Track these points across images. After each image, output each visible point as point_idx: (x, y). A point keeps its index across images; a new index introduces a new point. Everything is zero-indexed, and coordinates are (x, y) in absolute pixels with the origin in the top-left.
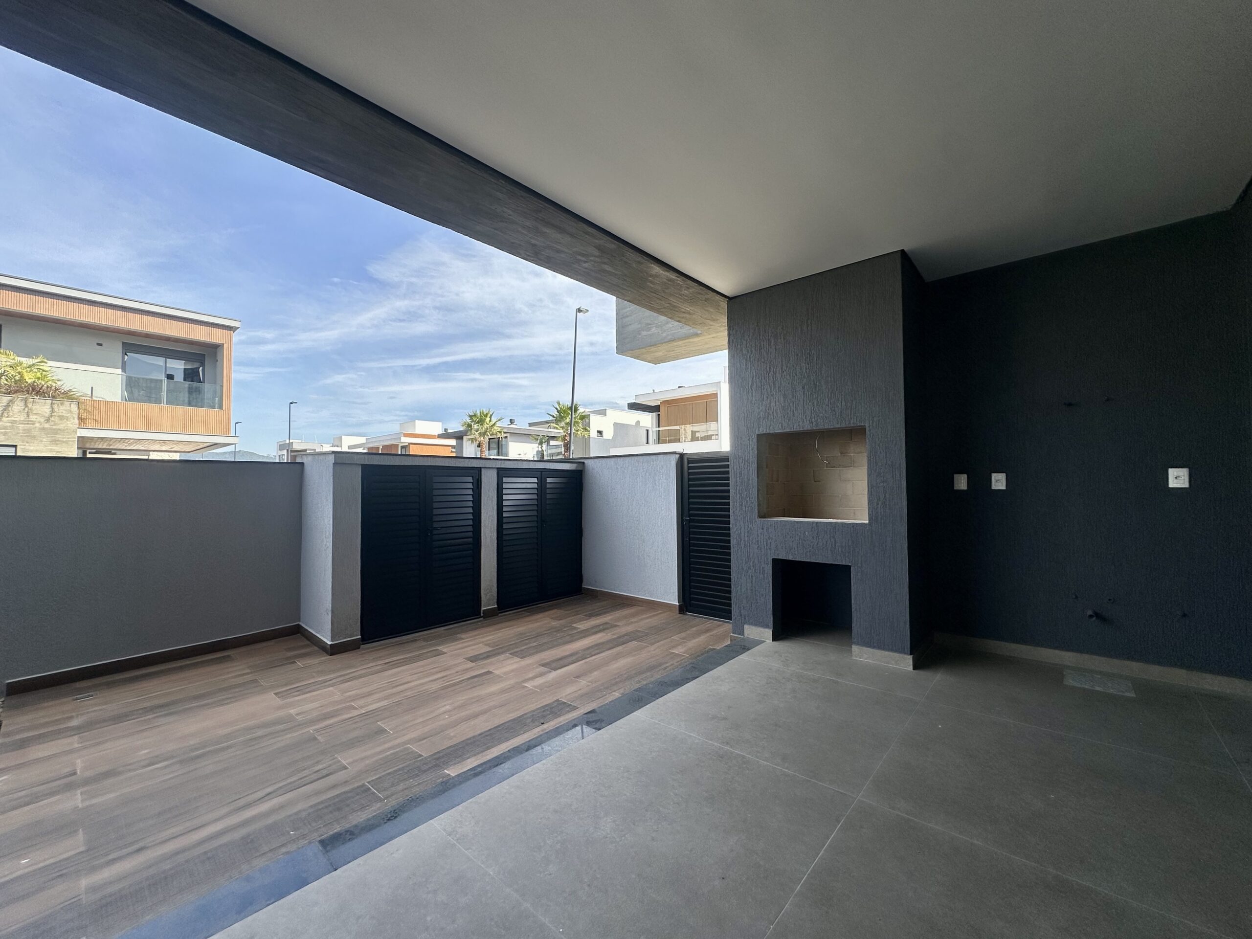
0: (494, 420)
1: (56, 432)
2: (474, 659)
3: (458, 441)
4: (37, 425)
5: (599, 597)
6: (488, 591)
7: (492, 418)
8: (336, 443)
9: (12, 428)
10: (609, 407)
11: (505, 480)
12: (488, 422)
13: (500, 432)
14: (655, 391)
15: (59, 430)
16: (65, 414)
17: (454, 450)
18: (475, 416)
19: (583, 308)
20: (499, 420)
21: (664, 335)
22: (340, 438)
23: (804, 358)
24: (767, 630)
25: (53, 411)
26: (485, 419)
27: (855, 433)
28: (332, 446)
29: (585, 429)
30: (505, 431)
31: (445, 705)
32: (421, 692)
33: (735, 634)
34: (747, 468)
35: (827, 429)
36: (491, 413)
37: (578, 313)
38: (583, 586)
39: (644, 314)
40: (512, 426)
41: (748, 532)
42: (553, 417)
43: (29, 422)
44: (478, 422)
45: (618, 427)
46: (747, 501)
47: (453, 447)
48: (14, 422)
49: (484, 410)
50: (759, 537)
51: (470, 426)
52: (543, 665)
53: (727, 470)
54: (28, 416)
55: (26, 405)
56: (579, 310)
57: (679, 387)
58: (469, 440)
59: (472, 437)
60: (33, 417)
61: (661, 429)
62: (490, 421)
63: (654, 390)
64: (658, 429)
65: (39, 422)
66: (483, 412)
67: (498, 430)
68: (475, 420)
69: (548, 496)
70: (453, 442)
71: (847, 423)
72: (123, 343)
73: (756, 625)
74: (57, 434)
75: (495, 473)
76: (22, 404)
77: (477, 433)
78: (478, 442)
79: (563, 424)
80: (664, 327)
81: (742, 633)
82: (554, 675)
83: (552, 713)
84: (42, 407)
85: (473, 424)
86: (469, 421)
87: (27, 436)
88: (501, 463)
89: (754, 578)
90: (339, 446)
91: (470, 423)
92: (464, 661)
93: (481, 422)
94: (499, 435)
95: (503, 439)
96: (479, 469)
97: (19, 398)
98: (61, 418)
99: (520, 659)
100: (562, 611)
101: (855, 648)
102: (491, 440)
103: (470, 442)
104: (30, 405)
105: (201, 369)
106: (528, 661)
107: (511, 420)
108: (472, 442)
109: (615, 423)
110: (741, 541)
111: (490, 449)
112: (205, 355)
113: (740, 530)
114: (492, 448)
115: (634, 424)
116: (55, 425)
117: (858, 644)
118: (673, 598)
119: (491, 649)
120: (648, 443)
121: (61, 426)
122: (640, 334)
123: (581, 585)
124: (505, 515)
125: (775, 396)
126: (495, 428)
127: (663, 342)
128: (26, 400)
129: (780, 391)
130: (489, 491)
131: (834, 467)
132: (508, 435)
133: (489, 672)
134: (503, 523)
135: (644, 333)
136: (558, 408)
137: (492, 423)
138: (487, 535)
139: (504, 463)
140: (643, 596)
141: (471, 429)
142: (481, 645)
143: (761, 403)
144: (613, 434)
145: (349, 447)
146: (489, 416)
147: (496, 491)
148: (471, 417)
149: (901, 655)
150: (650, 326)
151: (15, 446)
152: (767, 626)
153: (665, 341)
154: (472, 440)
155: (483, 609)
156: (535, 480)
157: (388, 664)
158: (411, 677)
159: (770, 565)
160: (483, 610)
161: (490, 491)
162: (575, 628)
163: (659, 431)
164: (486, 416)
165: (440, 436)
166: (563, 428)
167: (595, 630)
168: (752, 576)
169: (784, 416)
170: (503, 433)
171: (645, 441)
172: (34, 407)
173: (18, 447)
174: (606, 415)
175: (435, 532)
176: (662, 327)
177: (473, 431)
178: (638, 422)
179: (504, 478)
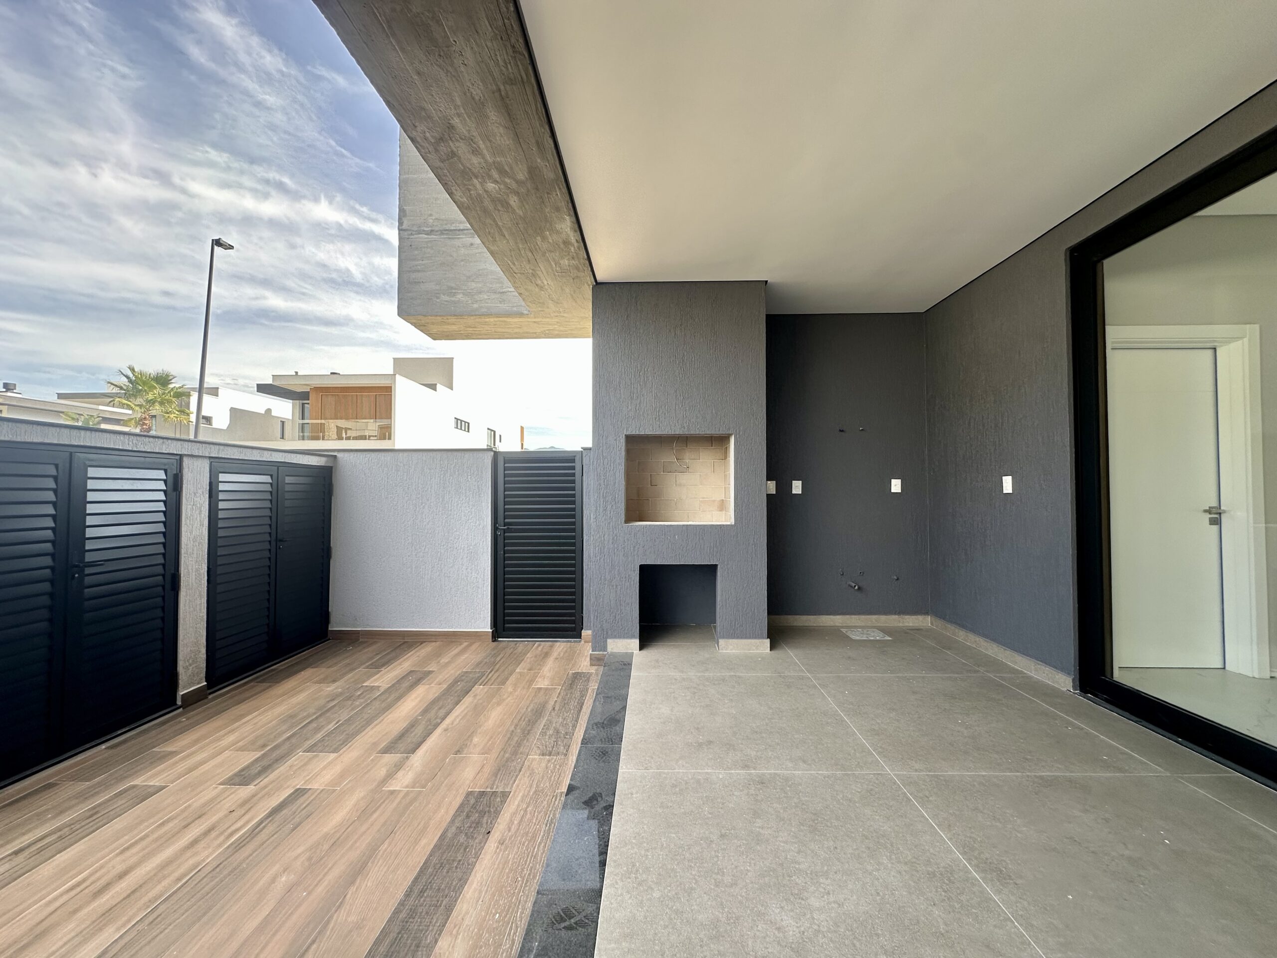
2: (242, 778)
5: (361, 640)
6: (191, 661)
10: (221, 386)
11: (222, 477)
14: (299, 374)
19: (225, 239)
21: (475, 306)
23: (677, 362)
24: (633, 640)
27: (718, 441)
29: (182, 412)
31: (274, 880)
32: (184, 875)
33: (595, 651)
34: (613, 470)
35: (698, 434)
37: (216, 248)
38: (330, 629)
39: (445, 274)
41: (613, 539)
42: (121, 388)
45: (236, 414)
46: (612, 506)
50: (626, 544)
52: (386, 750)
53: (573, 471)
56: (217, 243)
57: (332, 373)
61: (306, 421)
63: (296, 373)
64: (301, 422)
69: (287, 504)
71: (717, 430)
73: (620, 637)
75: (206, 465)
79: (139, 401)
80: (476, 297)
81: (605, 648)
82: (418, 759)
83: (482, 814)
88: (219, 450)
89: (619, 587)
92: (224, 791)
96: (178, 457)
99: (335, 755)
100: (323, 670)
101: (722, 642)
106: (352, 753)
109: (232, 408)
110: (604, 549)
113: (604, 537)
115: (264, 413)
117: (723, 638)
118: (485, 625)
119: (258, 754)
120: (283, 438)
122: (438, 298)
123: (327, 627)
124: (221, 533)
125: (645, 397)
127: (473, 314)
129: (652, 392)
130: (195, 494)
131: (670, 472)
133: (299, 793)
135: (445, 298)
136: (131, 375)
138: (190, 568)
139: (223, 450)
140: (437, 628)
142: (227, 754)
143: (630, 402)
144: (228, 422)
147: (207, 495)
149: (760, 640)
150: (454, 291)
152: (632, 637)
153: (477, 313)
155: (182, 692)
156: (267, 479)
157: (26, 853)
158: (122, 857)
159: (638, 572)
160: (183, 695)
161: (198, 495)
162: (372, 689)
163: (303, 424)
166: (140, 406)
167: (406, 684)
168: (616, 586)
169: (656, 418)
171: (279, 435)
174: (217, 396)
175: (89, 570)
176: (472, 295)
178: (269, 411)
179: (220, 475)
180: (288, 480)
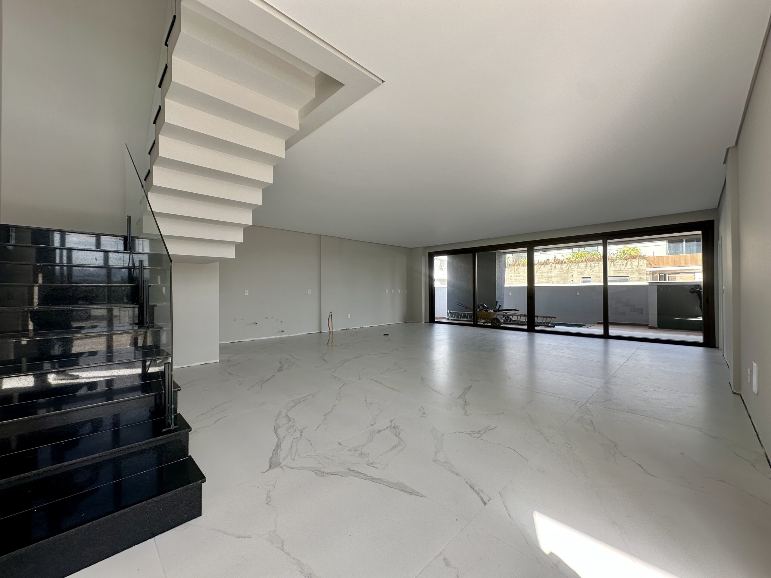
1: (640, 270)
4: (634, 269)
15: (641, 270)
16: (642, 264)
25: (639, 263)
43: (632, 268)
48: (628, 268)
54: (632, 266)
55: (631, 263)
60: (633, 266)
74: (640, 271)
84: (635, 262)
87: (632, 273)
97: (629, 261)
98: (641, 265)
104: (632, 263)
116: (639, 268)
121: (641, 269)
128: (631, 261)
151: (629, 276)
173: (630, 276)
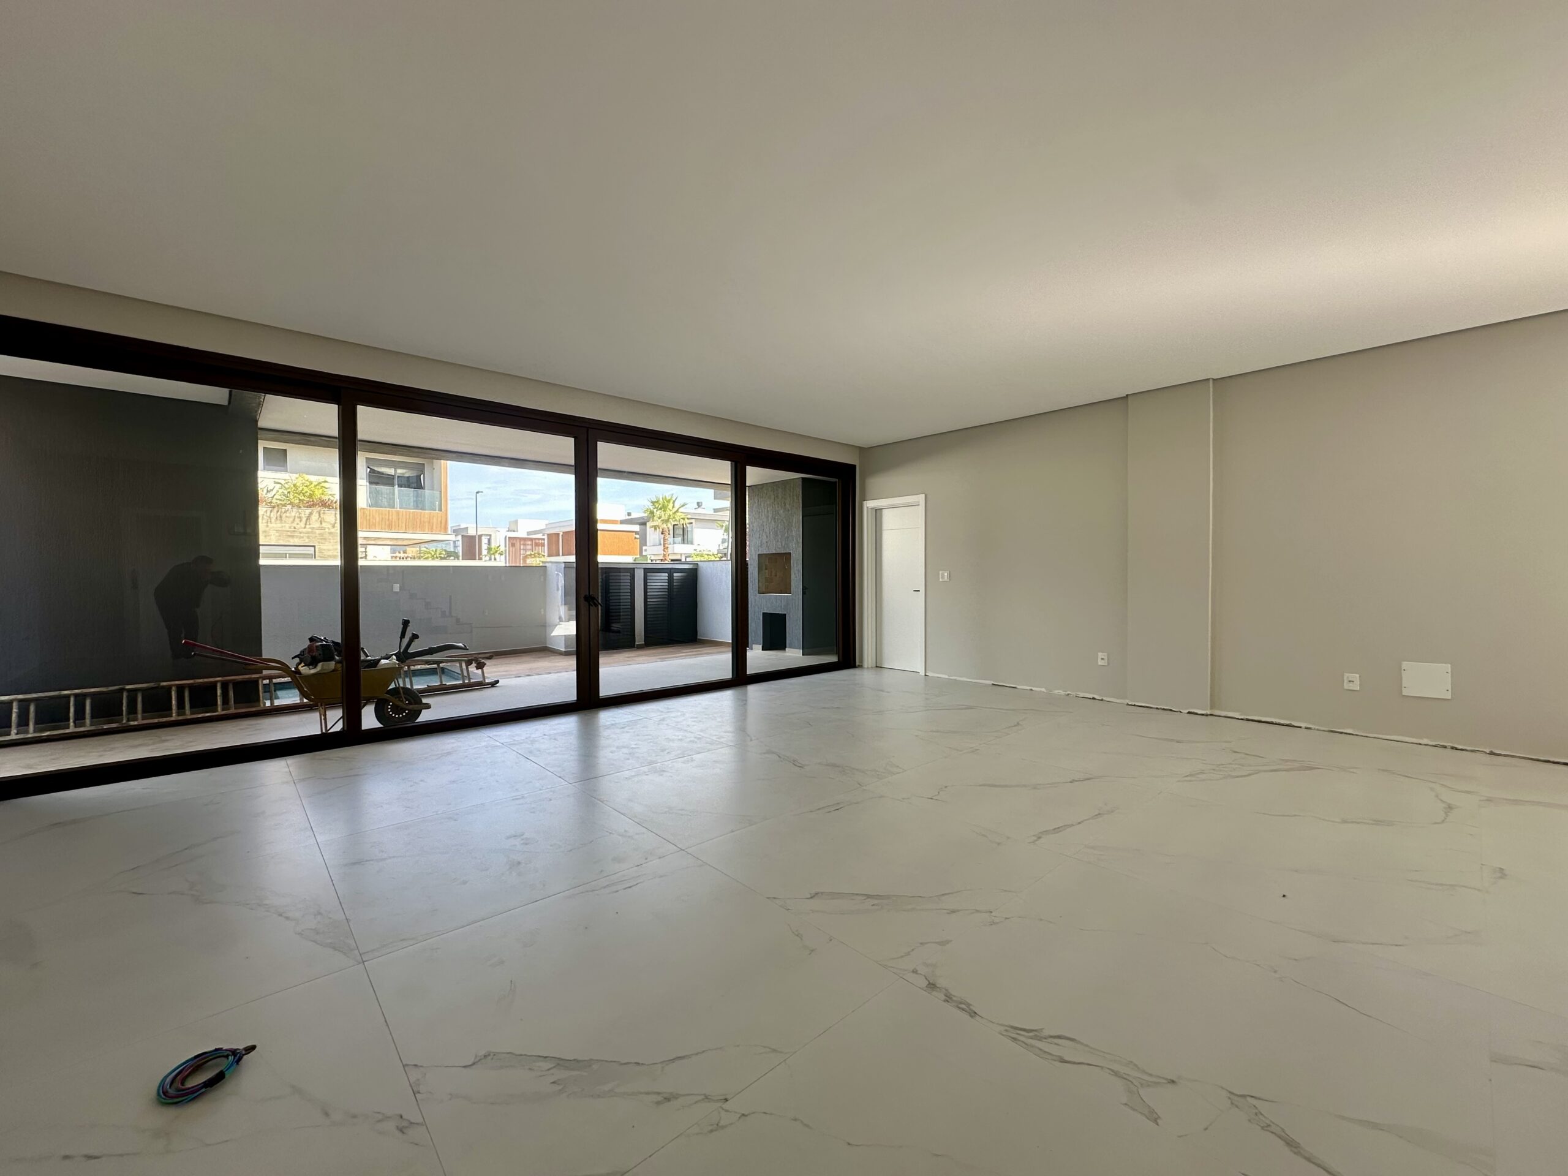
0: (677, 506)
3: (642, 526)
4: (327, 530)
6: (639, 633)
7: (675, 504)
8: (513, 528)
9: (312, 532)
11: (648, 574)
12: (671, 509)
13: (684, 519)
17: (637, 536)
18: (657, 502)
20: (683, 506)
22: (516, 522)
23: (773, 519)
24: (758, 646)
26: (668, 505)
28: (508, 531)
30: (689, 516)
34: (755, 570)
35: (780, 553)
36: (674, 499)
38: (699, 638)
40: (700, 511)
41: (754, 600)
43: (323, 528)
44: (661, 509)
46: (754, 586)
47: (637, 533)
48: (313, 528)
49: (667, 496)
50: (758, 603)
51: (652, 513)
54: (321, 524)
55: (320, 516)
58: (652, 527)
59: (655, 523)
60: (324, 525)
62: (673, 507)
65: (329, 528)
66: (665, 497)
67: (682, 517)
68: (657, 506)
69: (675, 584)
70: (636, 528)
71: (786, 551)
72: (366, 458)
73: (756, 644)
75: (642, 570)
76: (317, 515)
77: (659, 520)
78: (661, 530)
84: (330, 516)
85: (655, 510)
86: (652, 508)
90: (516, 530)
91: (652, 509)
93: (664, 508)
94: (682, 521)
95: (688, 525)
96: (633, 569)
97: (315, 511)
101: (787, 650)
102: (676, 526)
103: (653, 529)
104: (322, 516)
105: (422, 476)
107: (698, 503)
108: (655, 529)
110: (752, 605)
111: (675, 536)
112: (424, 464)
114: (677, 535)
117: (788, 648)
123: (697, 637)
124: (648, 594)
125: (764, 536)
126: (678, 514)
128: (319, 512)
129: (766, 534)
132: (693, 521)
134: (647, 598)
137: (675, 509)
138: (638, 605)
141: (654, 516)
143: (759, 539)
145: (529, 533)
146: (672, 502)
147: (643, 581)
148: (653, 503)
149: (799, 650)
151: (314, 546)
152: (760, 644)
154: (655, 527)
155: (636, 643)
156: (667, 574)
159: (762, 616)
161: (639, 581)
164: (669, 501)
165: (622, 522)
168: (755, 621)
169: (767, 546)
170: (686, 519)
172: (325, 517)
173: (316, 547)
175: (611, 601)
177: (655, 518)
180: (675, 574)
